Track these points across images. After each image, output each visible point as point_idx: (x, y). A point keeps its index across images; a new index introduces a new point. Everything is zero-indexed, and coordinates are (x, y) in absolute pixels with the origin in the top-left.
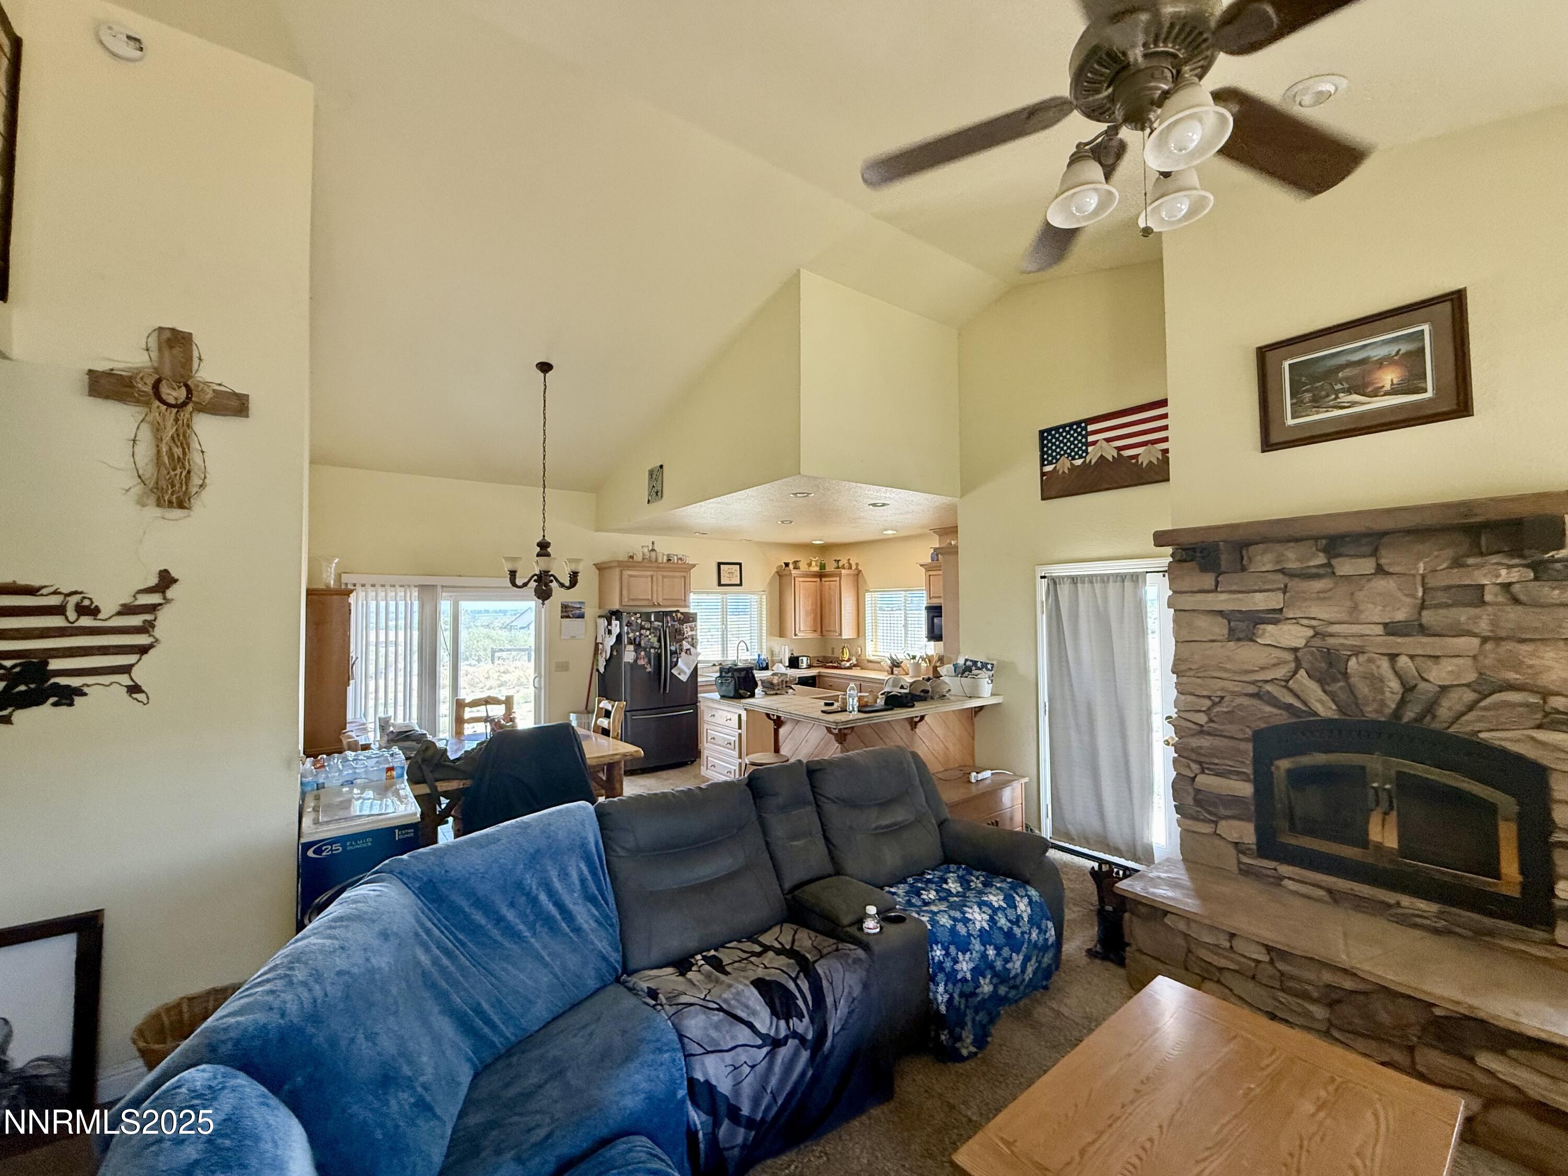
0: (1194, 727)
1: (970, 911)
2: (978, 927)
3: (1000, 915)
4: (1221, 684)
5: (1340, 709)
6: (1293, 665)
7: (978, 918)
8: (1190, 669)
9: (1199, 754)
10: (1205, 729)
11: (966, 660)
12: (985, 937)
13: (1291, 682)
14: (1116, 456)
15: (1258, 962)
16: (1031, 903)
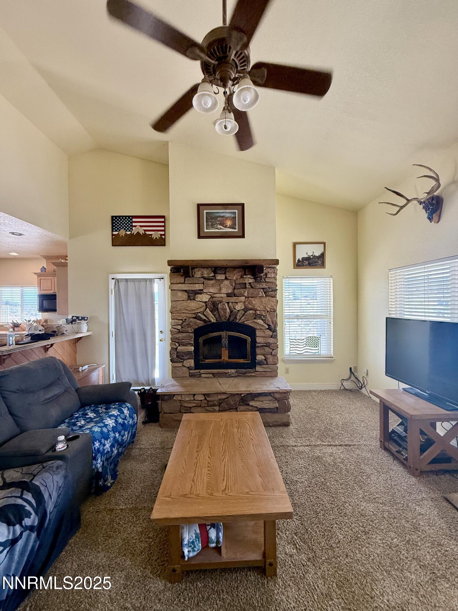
0: (176, 330)
1: (106, 421)
2: (111, 426)
3: (119, 418)
4: (185, 315)
5: (217, 320)
6: (205, 307)
7: (110, 422)
8: (176, 311)
9: (179, 339)
10: (181, 331)
11: (73, 317)
12: (114, 429)
13: (205, 312)
14: (144, 233)
15: (201, 400)
16: (128, 409)
